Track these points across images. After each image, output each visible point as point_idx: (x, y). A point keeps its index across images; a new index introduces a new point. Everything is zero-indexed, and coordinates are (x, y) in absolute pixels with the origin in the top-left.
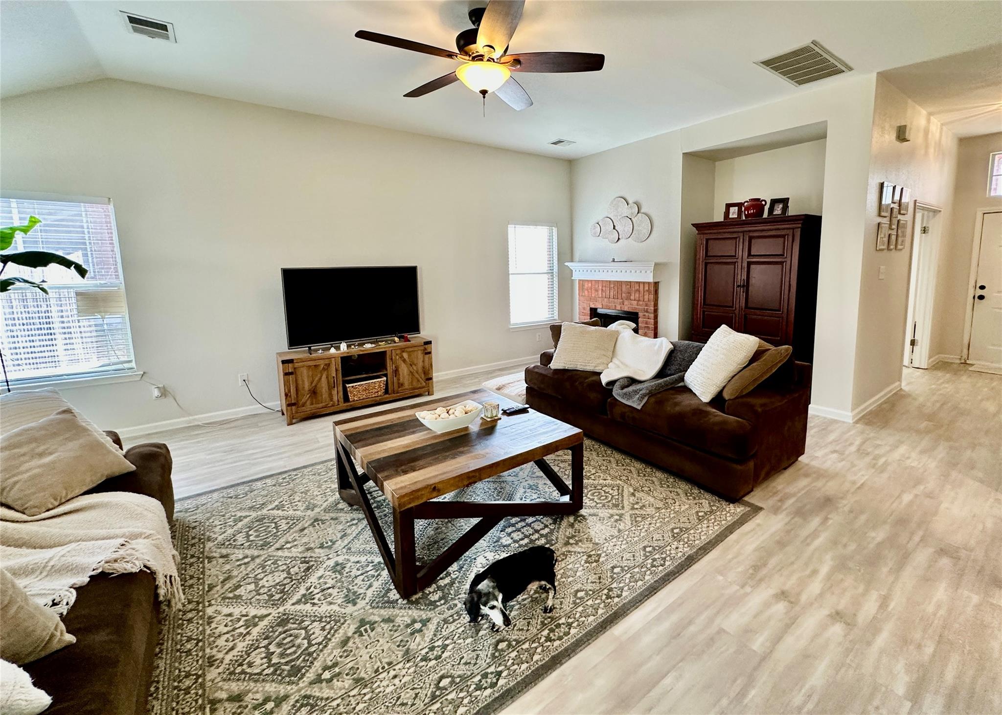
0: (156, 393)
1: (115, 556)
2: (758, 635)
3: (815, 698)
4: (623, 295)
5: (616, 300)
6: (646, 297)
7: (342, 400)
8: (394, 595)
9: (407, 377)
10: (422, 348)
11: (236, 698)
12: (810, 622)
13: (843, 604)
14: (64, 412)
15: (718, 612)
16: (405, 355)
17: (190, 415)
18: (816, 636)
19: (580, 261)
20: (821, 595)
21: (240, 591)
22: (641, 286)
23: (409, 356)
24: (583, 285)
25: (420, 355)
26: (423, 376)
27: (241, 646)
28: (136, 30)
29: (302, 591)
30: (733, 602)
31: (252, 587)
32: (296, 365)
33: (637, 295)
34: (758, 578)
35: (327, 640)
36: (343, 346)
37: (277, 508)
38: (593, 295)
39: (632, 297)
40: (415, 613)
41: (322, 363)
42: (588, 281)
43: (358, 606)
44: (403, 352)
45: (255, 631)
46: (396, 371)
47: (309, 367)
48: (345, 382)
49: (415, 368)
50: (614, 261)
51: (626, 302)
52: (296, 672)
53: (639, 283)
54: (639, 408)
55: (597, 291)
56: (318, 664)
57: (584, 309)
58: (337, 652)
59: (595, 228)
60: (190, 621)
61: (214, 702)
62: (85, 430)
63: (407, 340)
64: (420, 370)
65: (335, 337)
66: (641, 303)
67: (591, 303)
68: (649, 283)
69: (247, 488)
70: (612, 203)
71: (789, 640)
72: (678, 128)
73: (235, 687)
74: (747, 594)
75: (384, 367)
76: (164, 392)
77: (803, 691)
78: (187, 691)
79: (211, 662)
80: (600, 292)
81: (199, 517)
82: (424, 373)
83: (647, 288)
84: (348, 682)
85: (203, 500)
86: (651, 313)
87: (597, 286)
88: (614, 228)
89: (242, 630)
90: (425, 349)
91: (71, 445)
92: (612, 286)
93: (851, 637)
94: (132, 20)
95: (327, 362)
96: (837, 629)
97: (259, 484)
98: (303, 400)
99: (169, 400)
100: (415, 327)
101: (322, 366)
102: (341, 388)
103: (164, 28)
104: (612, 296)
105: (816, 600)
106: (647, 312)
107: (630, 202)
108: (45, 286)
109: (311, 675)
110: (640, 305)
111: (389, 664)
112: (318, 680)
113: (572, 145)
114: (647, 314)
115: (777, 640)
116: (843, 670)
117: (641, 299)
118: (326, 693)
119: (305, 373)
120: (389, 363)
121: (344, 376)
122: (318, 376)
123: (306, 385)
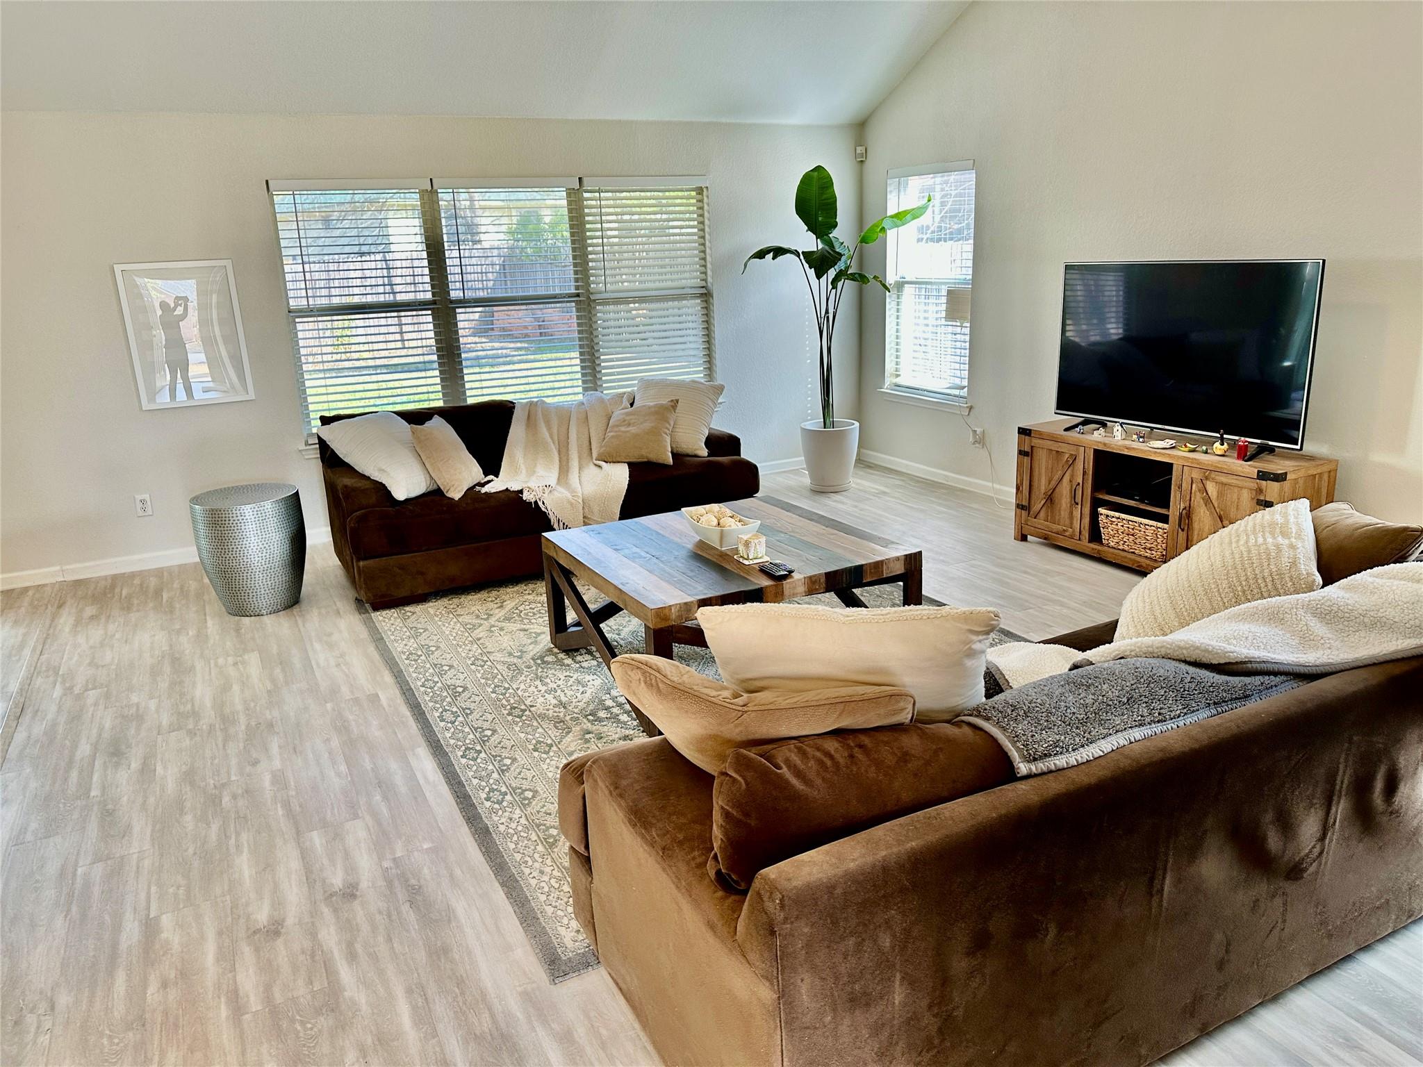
0: (972, 437)
2: (324, 841)
3: (233, 850)
7: (1086, 534)
12: (294, 896)
13: (281, 952)
15: (379, 824)
18: (276, 888)
20: (313, 934)
30: (381, 841)
32: (1035, 442)
34: (396, 883)
36: (1118, 429)
41: (1067, 452)
47: (1050, 451)
71: (295, 864)
74: (381, 858)
75: (1165, 499)
77: (246, 845)
90: (1260, 491)
93: (242, 921)
96: (262, 916)
98: (1037, 507)
101: (1066, 457)
105: (313, 923)
115: (305, 855)
116: (226, 888)
119: (1042, 459)
120: (1174, 495)
121: (1096, 488)
122: (1060, 473)
123: (1044, 481)
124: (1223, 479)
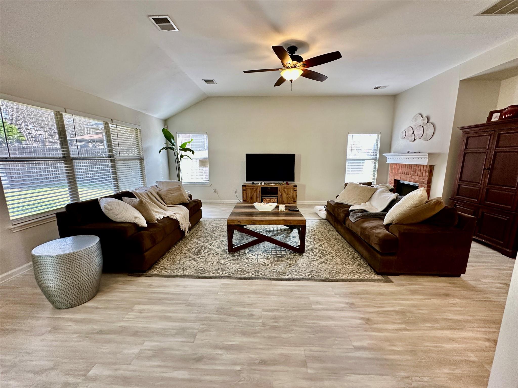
0: (213, 191)
1: (172, 215)
4: (412, 173)
5: (408, 176)
6: (424, 174)
8: (227, 251)
9: (285, 198)
10: (293, 188)
11: (185, 254)
14: (179, 186)
16: (285, 190)
17: (221, 199)
19: (394, 153)
21: (201, 238)
22: (422, 167)
23: (287, 190)
24: (392, 166)
25: (292, 190)
26: (292, 200)
27: (192, 247)
28: (207, 83)
29: (211, 243)
30: (325, 295)
31: (203, 238)
32: (247, 187)
33: (419, 173)
35: (207, 252)
36: (263, 183)
37: (222, 226)
38: (397, 172)
39: (416, 174)
40: (228, 256)
41: (255, 188)
42: (395, 164)
43: (218, 250)
44: (285, 188)
45: (197, 245)
46: (281, 196)
47: (251, 189)
48: (262, 197)
49: (289, 196)
50: (409, 152)
51: (413, 177)
52: (197, 254)
53: (421, 165)
54: (353, 222)
55: (398, 170)
56: (201, 255)
57: (391, 180)
58: (206, 255)
59: (403, 133)
60: (189, 239)
61: (181, 252)
62: (181, 190)
63: (288, 184)
64: (291, 197)
65: (261, 180)
66: (421, 177)
67: (395, 177)
68: (426, 166)
69: (219, 220)
70: (414, 117)
72: (459, 64)
73: (186, 252)
75: (277, 194)
76: (215, 191)
78: (179, 249)
79: (186, 247)
80: (400, 170)
81: (205, 222)
82: (293, 199)
83: (425, 169)
84: (204, 260)
85: (209, 219)
86: (425, 184)
87: (399, 167)
88: (413, 133)
89: (195, 244)
90: (294, 189)
91: (177, 193)
92: (406, 167)
94: (206, 81)
95: (256, 188)
97: (223, 219)
98: (248, 200)
99: (216, 194)
100: (292, 179)
101: (255, 189)
102: (260, 198)
103: (212, 81)
104: (406, 173)
106: (423, 183)
107: (424, 116)
108: (191, 157)
109: (199, 256)
110: (421, 179)
111: (214, 261)
112: (199, 257)
113: (387, 87)
114: (423, 185)
117: (421, 175)
118: (199, 260)
119: (249, 191)
120: (279, 192)
121: (262, 194)
122: (253, 193)
123: (249, 195)
124: (287, 188)
